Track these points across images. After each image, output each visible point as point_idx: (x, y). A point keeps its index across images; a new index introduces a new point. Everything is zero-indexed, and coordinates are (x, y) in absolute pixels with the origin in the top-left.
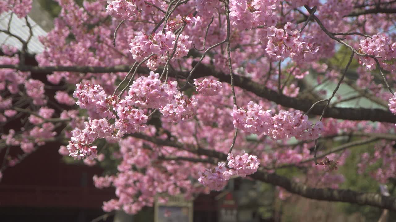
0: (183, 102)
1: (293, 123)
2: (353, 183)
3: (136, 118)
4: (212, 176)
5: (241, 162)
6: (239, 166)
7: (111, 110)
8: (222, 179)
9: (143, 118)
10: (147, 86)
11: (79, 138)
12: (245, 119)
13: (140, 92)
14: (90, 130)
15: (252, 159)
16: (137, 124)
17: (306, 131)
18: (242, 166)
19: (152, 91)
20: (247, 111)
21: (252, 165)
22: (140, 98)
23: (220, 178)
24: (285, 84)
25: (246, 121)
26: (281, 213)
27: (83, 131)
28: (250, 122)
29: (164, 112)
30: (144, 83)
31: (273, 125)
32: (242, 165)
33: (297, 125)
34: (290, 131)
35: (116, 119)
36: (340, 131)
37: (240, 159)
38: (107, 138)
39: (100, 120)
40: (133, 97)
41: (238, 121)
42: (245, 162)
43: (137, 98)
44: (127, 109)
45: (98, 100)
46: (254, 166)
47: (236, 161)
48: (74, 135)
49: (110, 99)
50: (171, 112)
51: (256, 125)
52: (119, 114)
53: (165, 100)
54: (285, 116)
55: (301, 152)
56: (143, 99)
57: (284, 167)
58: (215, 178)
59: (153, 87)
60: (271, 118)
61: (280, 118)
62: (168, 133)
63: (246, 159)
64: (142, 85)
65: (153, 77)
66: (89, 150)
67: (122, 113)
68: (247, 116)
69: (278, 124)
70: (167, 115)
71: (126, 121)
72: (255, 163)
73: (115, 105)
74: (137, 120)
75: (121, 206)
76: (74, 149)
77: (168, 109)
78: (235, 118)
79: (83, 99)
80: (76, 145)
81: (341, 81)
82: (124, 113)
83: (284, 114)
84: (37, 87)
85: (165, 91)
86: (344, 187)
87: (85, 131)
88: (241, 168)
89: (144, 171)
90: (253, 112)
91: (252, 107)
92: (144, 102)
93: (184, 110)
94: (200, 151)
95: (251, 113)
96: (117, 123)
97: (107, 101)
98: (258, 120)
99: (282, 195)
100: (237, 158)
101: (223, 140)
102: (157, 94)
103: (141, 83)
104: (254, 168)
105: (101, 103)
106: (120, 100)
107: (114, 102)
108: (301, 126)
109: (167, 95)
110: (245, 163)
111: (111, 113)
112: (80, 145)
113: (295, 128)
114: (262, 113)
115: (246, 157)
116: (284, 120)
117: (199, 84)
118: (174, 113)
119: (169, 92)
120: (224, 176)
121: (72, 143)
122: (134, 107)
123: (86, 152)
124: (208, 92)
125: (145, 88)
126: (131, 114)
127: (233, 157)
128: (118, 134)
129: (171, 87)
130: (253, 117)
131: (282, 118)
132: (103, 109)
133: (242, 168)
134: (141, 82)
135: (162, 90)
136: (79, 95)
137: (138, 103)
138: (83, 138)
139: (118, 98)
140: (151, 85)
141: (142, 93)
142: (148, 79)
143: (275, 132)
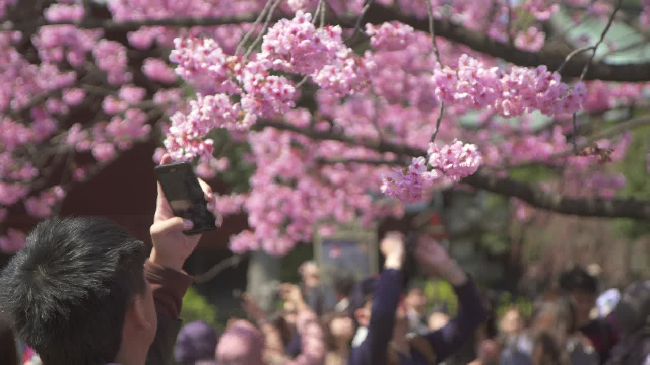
0: (351, 62)
1: (535, 87)
2: (639, 187)
3: (276, 90)
4: (404, 180)
5: (451, 156)
6: (448, 163)
7: (234, 80)
8: (421, 184)
9: (286, 91)
10: (293, 35)
11: (184, 127)
12: (455, 85)
13: (281, 45)
14: (201, 114)
15: (469, 151)
16: (278, 101)
17: (558, 99)
18: (452, 163)
19: (300, 42)
20: (457, 72)
21: (468, 161)
22: (281, 56)
23: (416, 183)
24: (519, 28)
25: (458, 87)
26: (521, 242)
27: (189, 117)
28: (464, 89)
29: (320, 81)
30: (288, 30)
31: (502, 92)
32: (451, 160)
33: (543, 90)
34: (531, 101)
35: (243, 95)
36: (613, 102)
37: (450, 152)
38: (229, 125)
39: (217, 97)
40: (271, 53)
41: (443, 90)
42: (456, 156)
43: (277, 56)
44: (259, 76)
45: (212, 64)
46: (473, 162)
47: (443, 155)
48: (174, 123)
49: (231, 62)
50: (332, 79)
51: (474, 94)
52: (248, 86)
53: (322, 57)
54: (521, 77)
55: (550, 140)
56: (286, 57)
57: (523, 166)
58: (409, 183)
59: (302, 37)
60: (499, 82)
61: (515, 79)
62: (329, 119)
63: (459, 151)
64: (283, 34)
65: (302, 21)
66: (201, 147)
67: (252, 84)
68: (458, 79)
69: (509, 91)
70: (326, 85)
71: (259, 97)
72: (474, 157)
73: (240, 72)
74: (278, 95)
75: (260, 242)
76: (176, 146)
77: (327, 74)
78: (439, 83)
79: (186, 63)
80: (180, 140)
81: (612, 18)
82: (256, 83)
83: (519, 74)
84: (113, 53)
85: (323, 41)
86: (625, 194)
87: (194, 115)
88: (450, 165)
89: (293, 184)
90: (468, 73)
91: (466, 64)
92: (289, 61)
93: (354, 75)
94: (383, 147)
95: (464, 74)
96: (244, 101)
97: (225, 66)
98: (476, 86)
99: (523, 212)
100: (445, 150)
101: (421, 126)
102: (309, 48)
103: (281, 31)
104: (473, 165)
105: (216, 68)
106: (247, 64)
107: (237, 67)
108: (548, 92)
109: (325, 49)
110: (458, 159)
111: (233, 85)
112: (185, 139)
113: (540, 95)
114: (482, 74)
115: (460, 149)
116: (520, 83)
117: (377, 32)
118: (337, 83)
119: (329, 44)
120: (423, 180)
121: (173, 136)
122: (271, 72)
123: (195, 149)
124: (391, 45)
125: (288, 38)
126: (267, 84)
127: (437, 149)
128: (246, 119)
129: (332, 35)
130: (468, 81)
131: (517, 80)
132: (220, 78)
133: (453, 167)
134: (282, 28)
135: (317, 40)
136: (180, 57)
137: (279, 65)
138: (189, 127)
139: (244, 60)
140: (298, 34)
141: (285, 46)
142: (293, 24)
143: (507, 104)
